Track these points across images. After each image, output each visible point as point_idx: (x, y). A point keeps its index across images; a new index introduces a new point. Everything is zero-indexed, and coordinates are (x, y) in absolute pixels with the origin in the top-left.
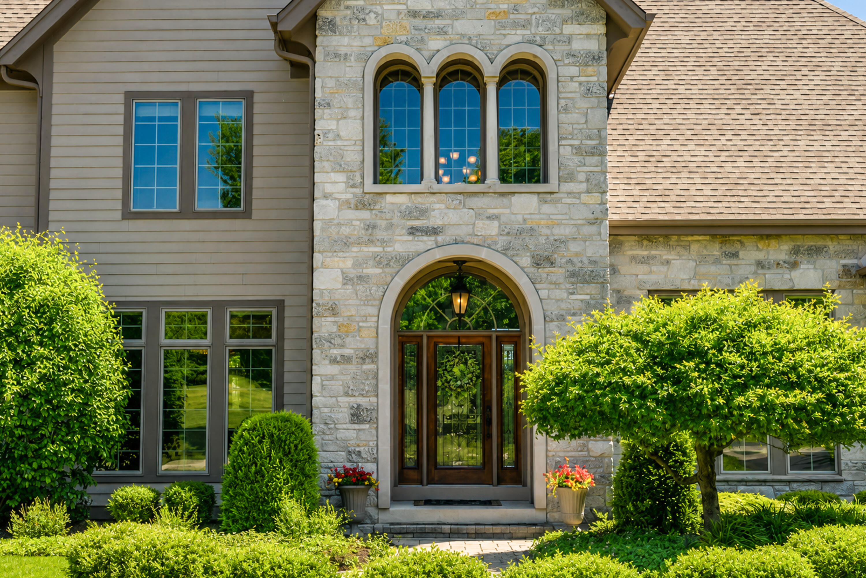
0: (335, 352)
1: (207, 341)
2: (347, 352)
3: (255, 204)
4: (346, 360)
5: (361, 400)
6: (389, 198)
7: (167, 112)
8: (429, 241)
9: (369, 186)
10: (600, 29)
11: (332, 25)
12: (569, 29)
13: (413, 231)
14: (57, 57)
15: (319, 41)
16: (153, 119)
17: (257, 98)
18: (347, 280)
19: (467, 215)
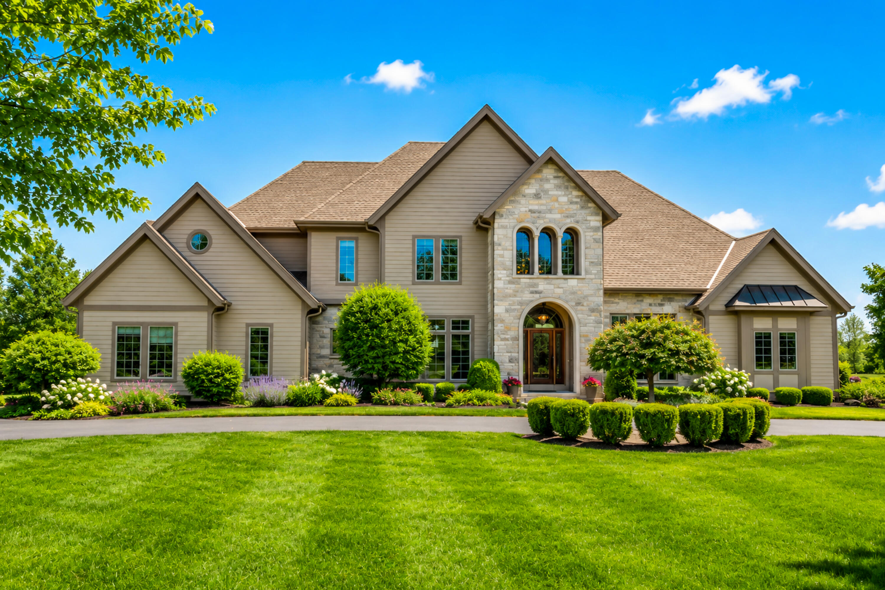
0: (503, 336)
1: (445, 331)
2: (507, 337)
3: (463, 279)
4: (507, 339)
5: (513, 354)
6: (522, 280)
7: (429, 244)
8: (537, 296)
9: (515, 276)
10: (600, 218)
11: (502, 216)
12: (589, 218)
13: (532, 293)
14: (387, 221)
15: (496, 221)
16: (424, 246)
17: (463, 238)
18: (507, 311)
19: (552, 287)
